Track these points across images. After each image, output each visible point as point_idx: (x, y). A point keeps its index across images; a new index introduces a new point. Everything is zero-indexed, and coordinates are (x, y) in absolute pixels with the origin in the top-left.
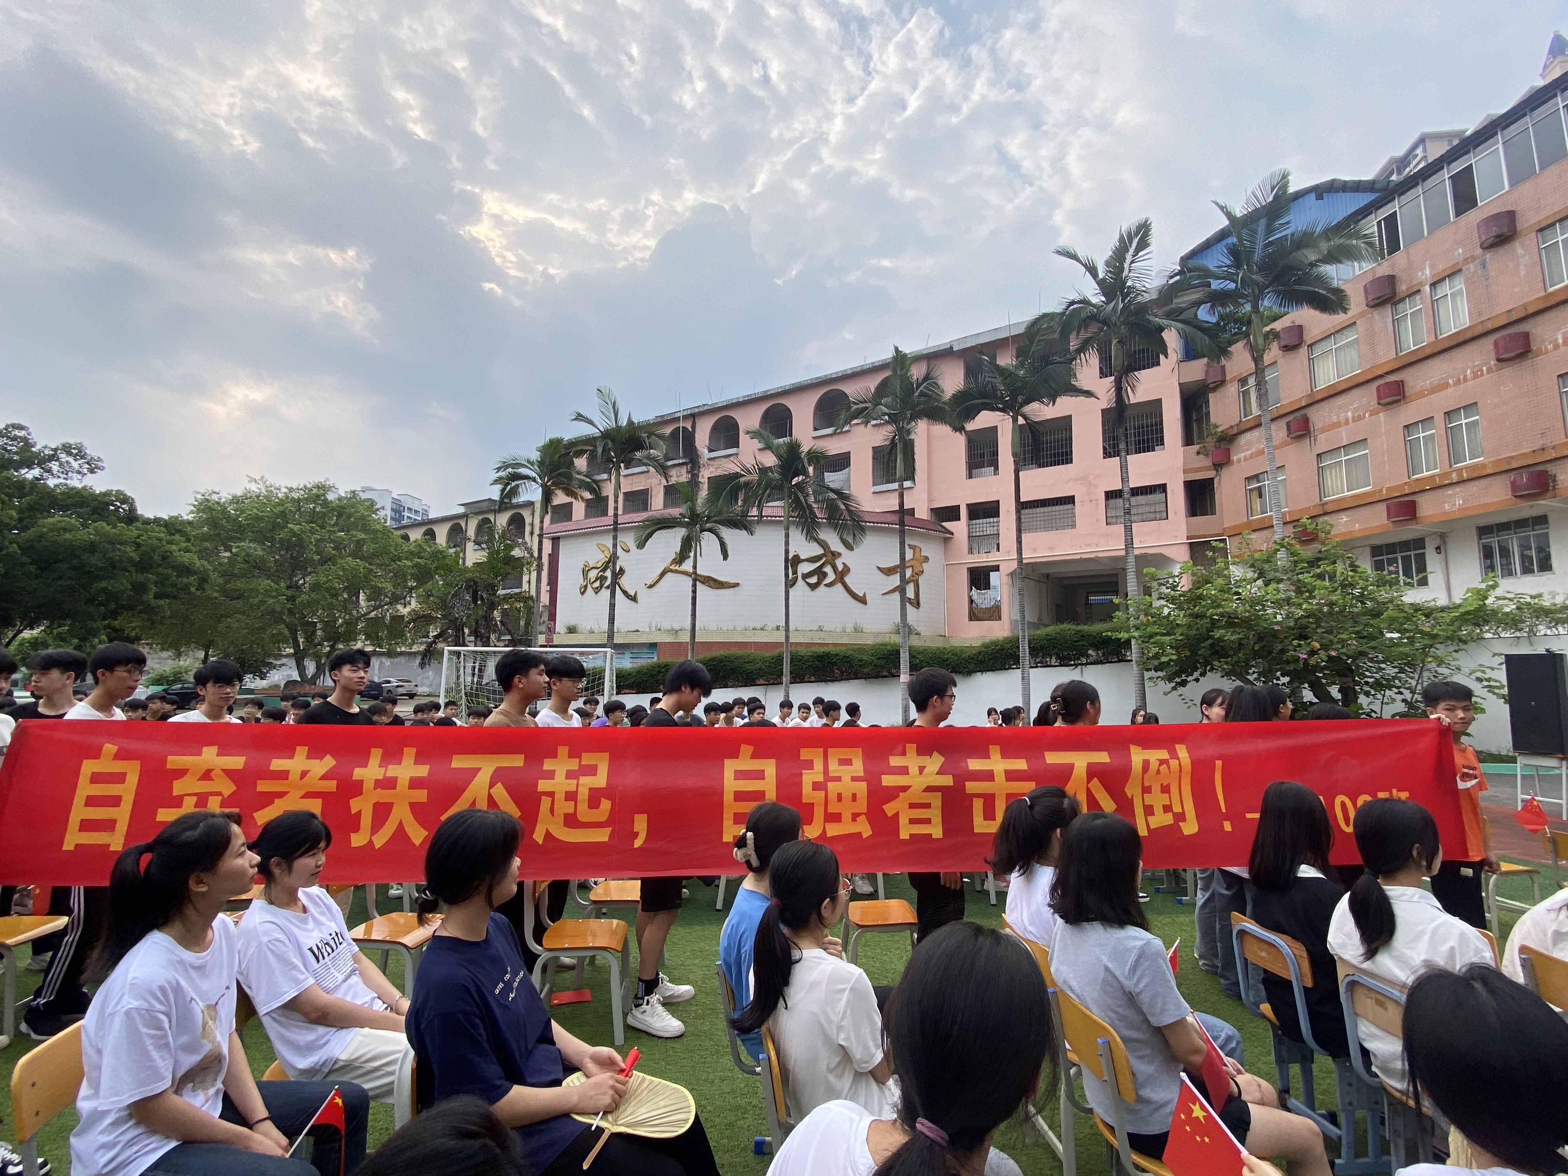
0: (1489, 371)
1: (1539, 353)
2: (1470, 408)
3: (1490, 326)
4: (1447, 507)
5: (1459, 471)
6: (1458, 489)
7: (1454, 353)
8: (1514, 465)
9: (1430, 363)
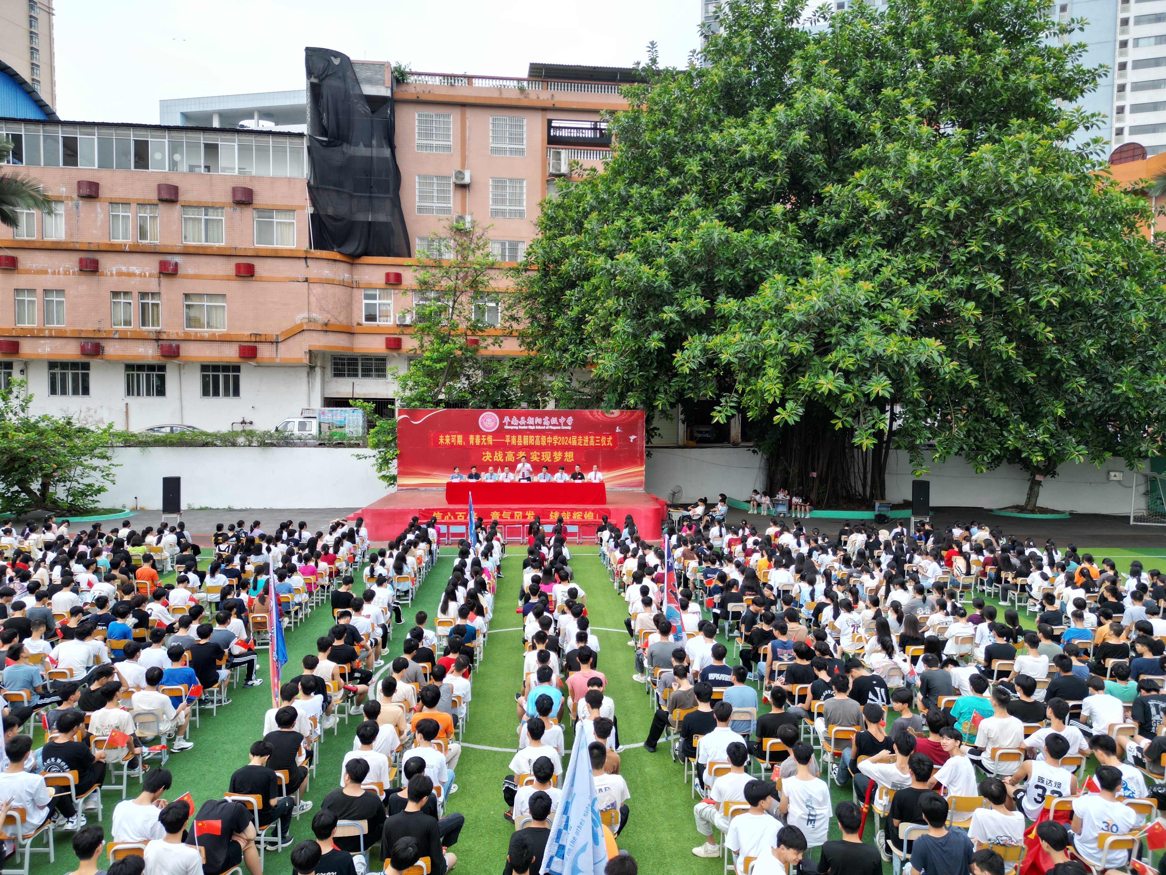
0: (74, 273)
1: (102, 274)
2: (60, 292)
3: (78, 246)
4: (40, 351)
5: (50, 330)
6: (48, 341)
7: (54, 254)
8: (83, 335)
9: (37, 254)
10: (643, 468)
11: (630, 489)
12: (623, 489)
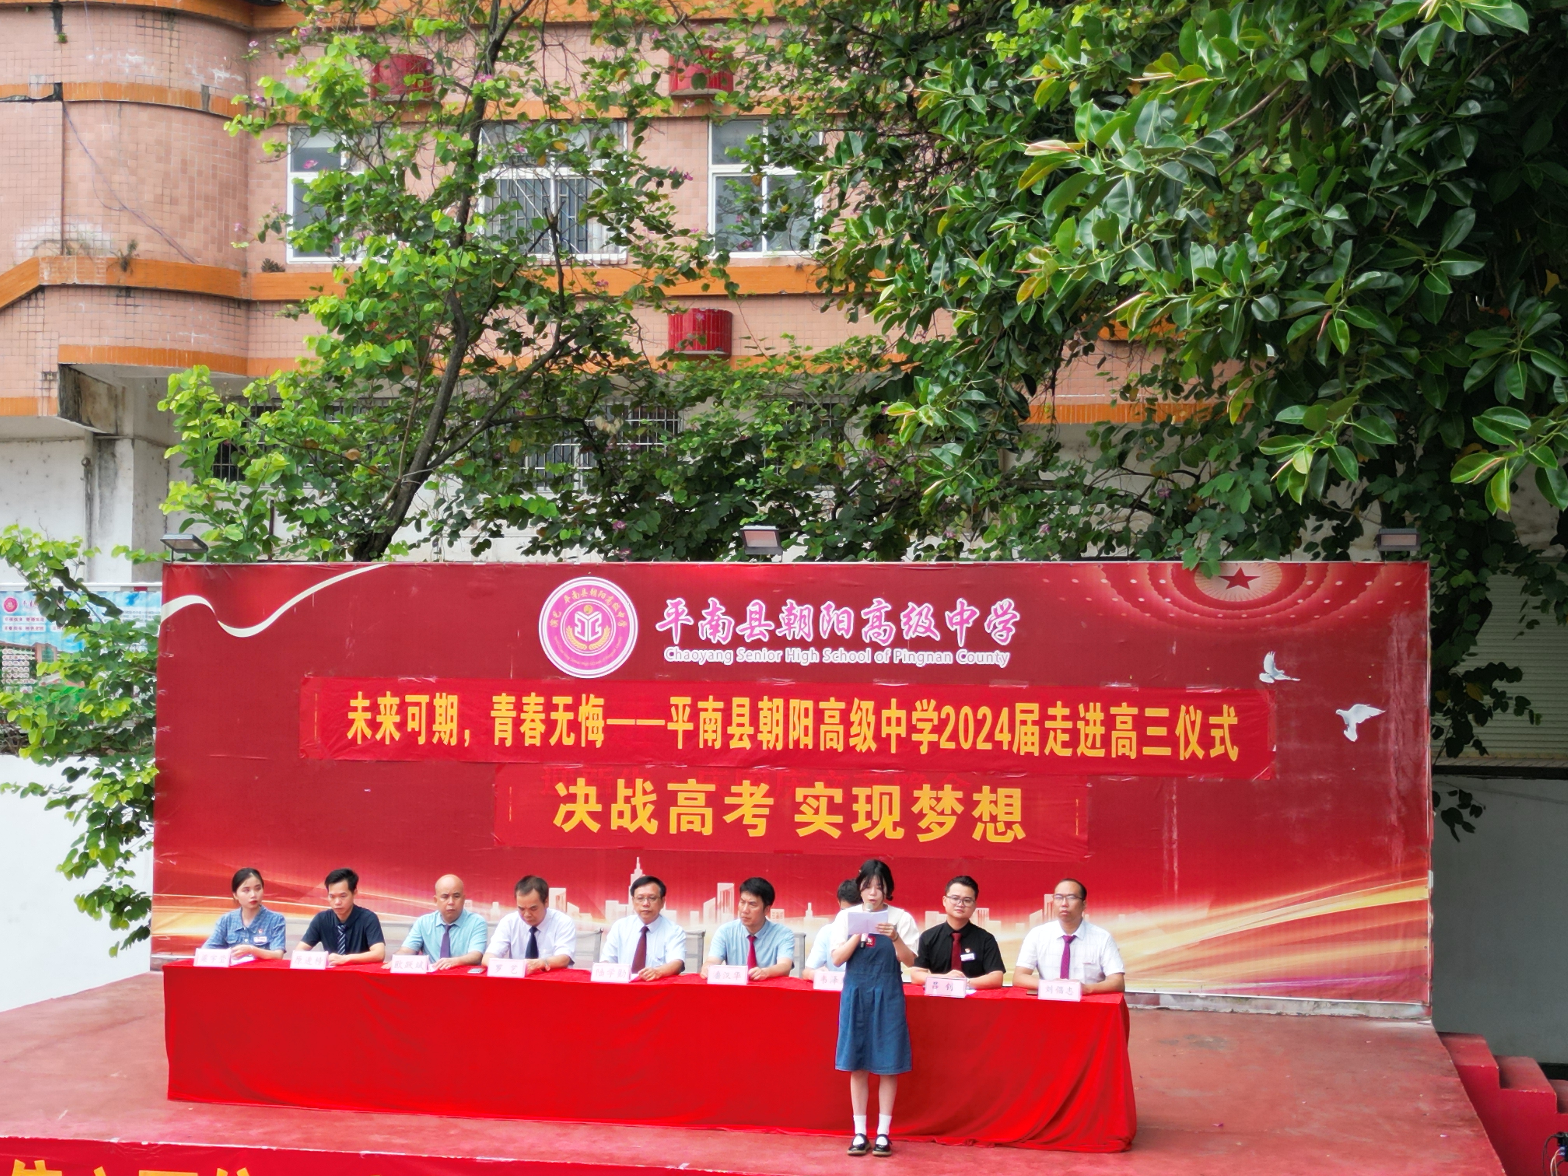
10: (1421, 892)
11: (1347, 1008)
12: (1306, 1005)
